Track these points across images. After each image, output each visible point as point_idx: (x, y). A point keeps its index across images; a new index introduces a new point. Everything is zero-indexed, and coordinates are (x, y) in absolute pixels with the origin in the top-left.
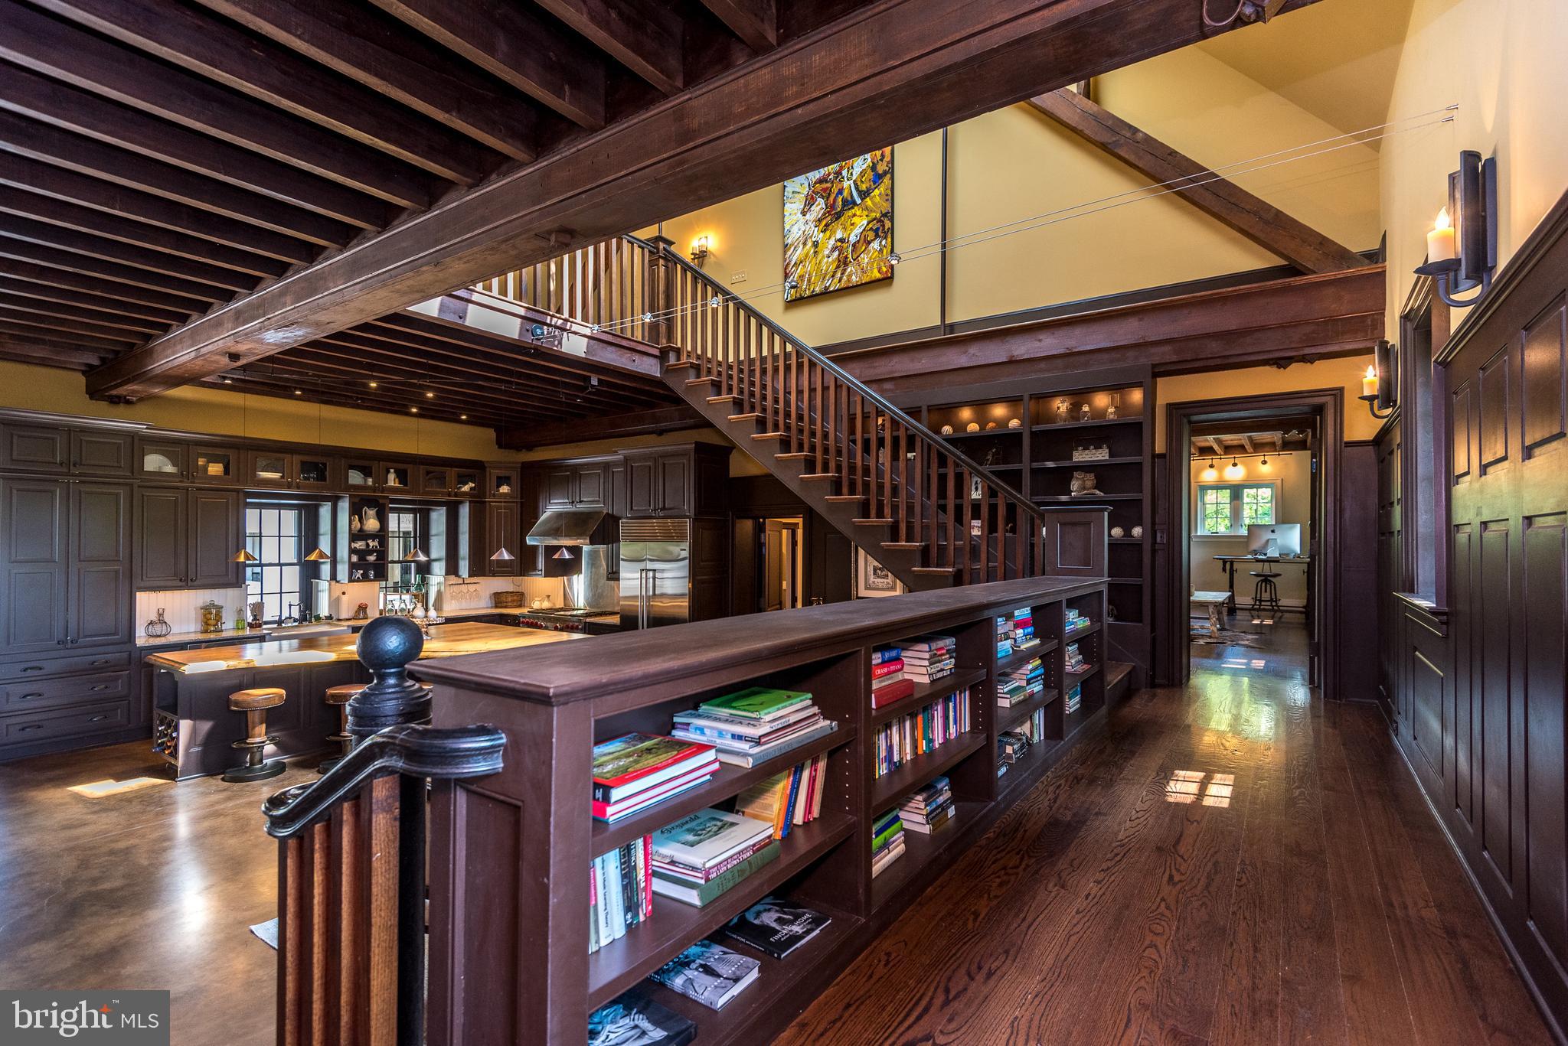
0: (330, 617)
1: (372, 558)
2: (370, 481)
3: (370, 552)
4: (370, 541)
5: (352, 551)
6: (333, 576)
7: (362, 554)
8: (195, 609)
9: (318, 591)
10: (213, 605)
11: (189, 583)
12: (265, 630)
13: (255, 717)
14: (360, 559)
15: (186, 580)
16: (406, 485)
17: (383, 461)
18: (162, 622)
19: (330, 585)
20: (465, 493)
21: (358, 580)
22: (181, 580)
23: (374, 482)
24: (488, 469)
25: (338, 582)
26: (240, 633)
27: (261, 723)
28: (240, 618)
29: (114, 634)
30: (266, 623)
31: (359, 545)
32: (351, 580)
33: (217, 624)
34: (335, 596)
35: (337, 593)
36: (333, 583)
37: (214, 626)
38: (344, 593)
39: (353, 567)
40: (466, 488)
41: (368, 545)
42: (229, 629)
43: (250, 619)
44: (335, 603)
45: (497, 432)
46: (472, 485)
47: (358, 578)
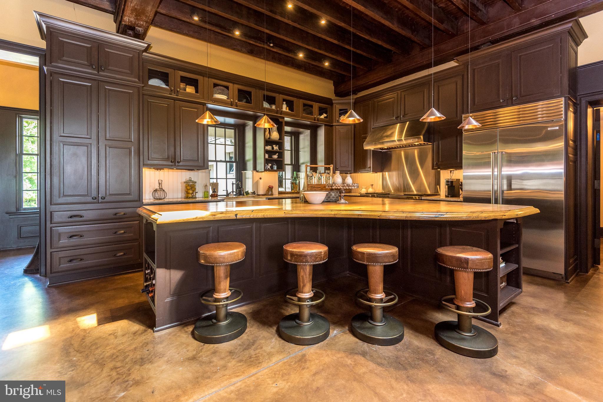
0: (254, 193)
1: (275, 157)
2: (274, 107)
3: (275, 153)
4: (274, 146)
5: (266, 152)
6: (255, 168)
7: (270, 153)
8: (181, 183)
9: (246, 178)
10: (191, 180)
11: (177, 164)
12: (219, 198)
13: (221, 272)
14: (269, 157)
15: (174, 162)
16: (292, 110)
17: (281, 94)
18: (162, 189)
19: (253, 173)
20: (322, 120)
21: (269, 170)
22: (171, 162)
23: (276, 108)
24: (334, 105)
25: (258, 171)
26: (206, 199)
27: (226, 278)
28: (206, 192)
29: (129, 194)
30: (219, 196)
31: (269, 148)
32: (265, 170)
33: (193, 193)
34: (255, 180)
35: (256, 178)
36: (255, 172)
37: (191, 194)
38: (260, 179)
39: (267, 161)
40: (322, 117)
41: (273, 148)
42: (199, 196)
43: (211, 192)
44: (256, 184)
45: (335, 85)
46: (325, 115)
47: (269, 168)
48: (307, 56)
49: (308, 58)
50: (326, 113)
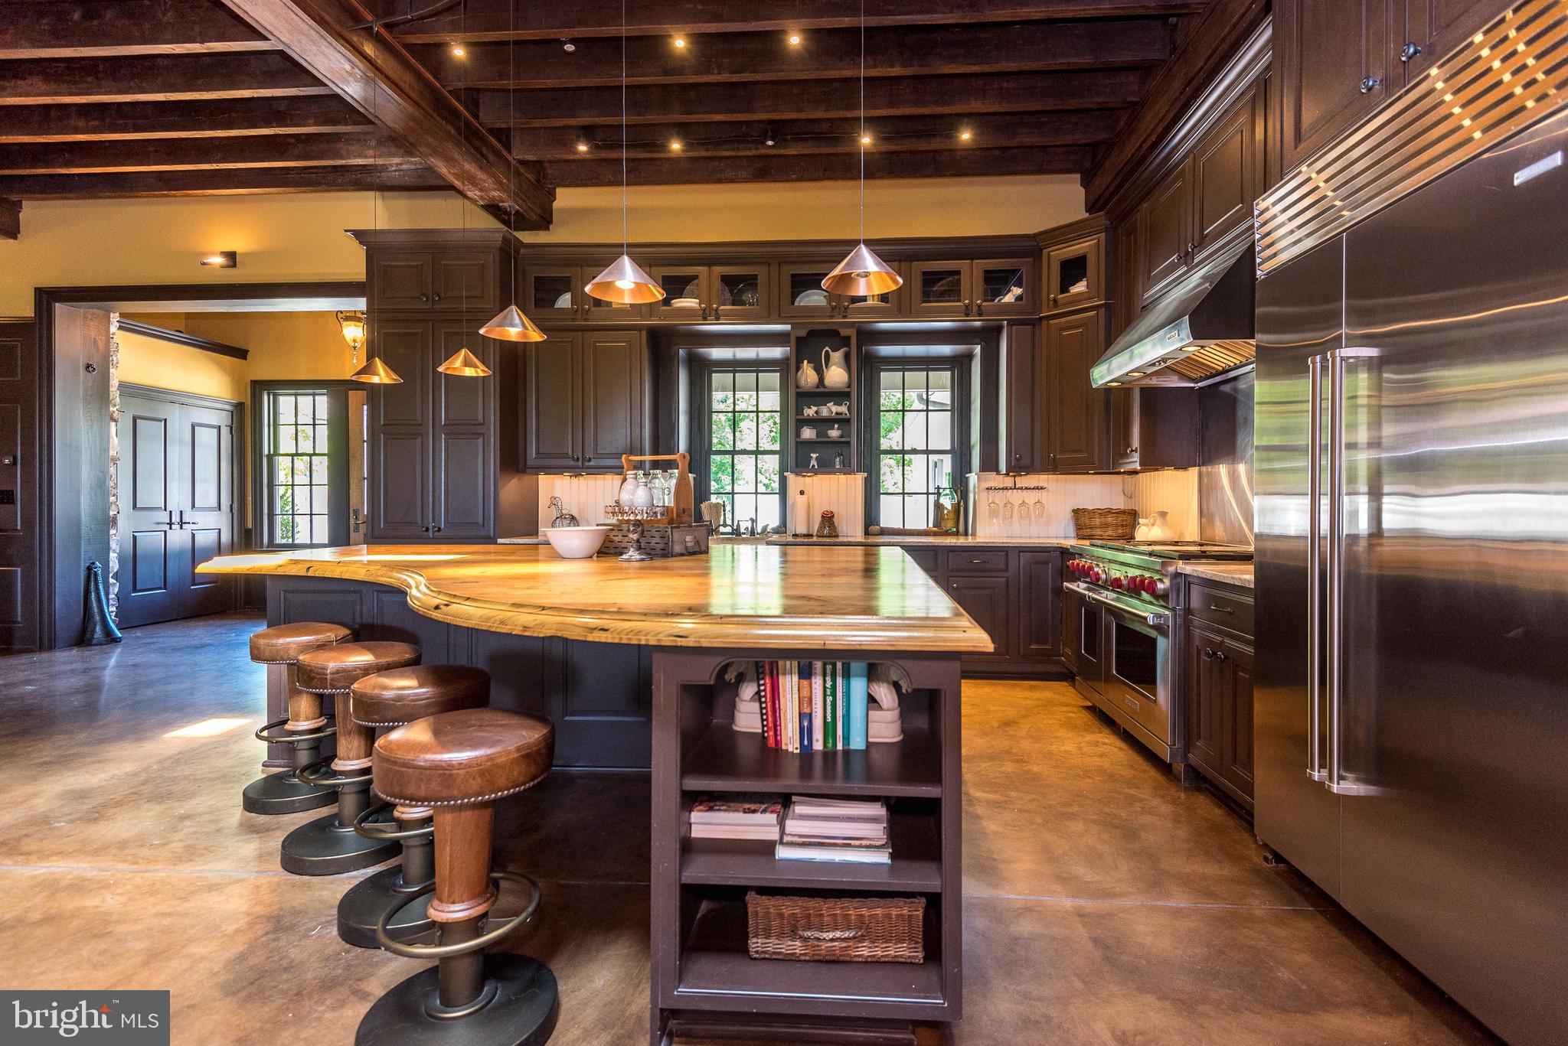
4: (831, 404)
11: (585, 463)
15: (581, 460)
19: (788, 478)
22: (575, 459)
24: (1045, 253)
31: (815, 411)
36: (792, 476)
38: (802, 492)
40: (1008, 299)
41: (829, 411)
45: (1085, 184)
46: (1017, 291)
47: (813, 466)
48: (883, 137)
49: (886, 139)
50: (1019, 285)
